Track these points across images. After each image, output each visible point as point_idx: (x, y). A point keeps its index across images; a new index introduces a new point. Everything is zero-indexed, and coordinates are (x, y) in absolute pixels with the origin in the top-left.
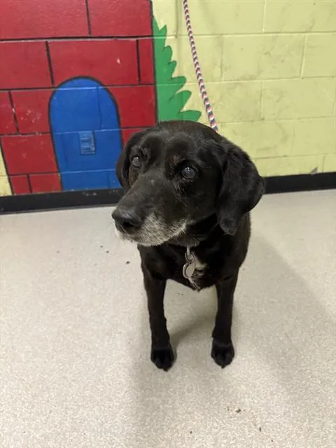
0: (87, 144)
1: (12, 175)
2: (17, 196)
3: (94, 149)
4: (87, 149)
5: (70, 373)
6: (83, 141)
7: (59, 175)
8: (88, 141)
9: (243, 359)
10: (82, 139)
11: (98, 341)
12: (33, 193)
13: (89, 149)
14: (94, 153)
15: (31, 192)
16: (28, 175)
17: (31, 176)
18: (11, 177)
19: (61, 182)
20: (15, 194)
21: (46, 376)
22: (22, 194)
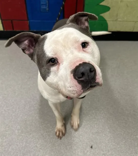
0: (44, 6)
1: (3, 20)
2: (6, 32)
3: (48, 9)
4: (44, 9)
5: (39, 144)
6: (43, 5)
7: (28, 22)
8: (45, 5)
9: (119, 146)
10: (42, 3)
11: (51, 127)
12: (15, 30)
13: (45, 9)
14: (47, 11)
15: (13, 29)
16: (12, 20)
17: (13, 21)
18: (3, 21)
19: (29, 26)
20: (5, 30)
21: (28, 144)
22: (9, 30)
